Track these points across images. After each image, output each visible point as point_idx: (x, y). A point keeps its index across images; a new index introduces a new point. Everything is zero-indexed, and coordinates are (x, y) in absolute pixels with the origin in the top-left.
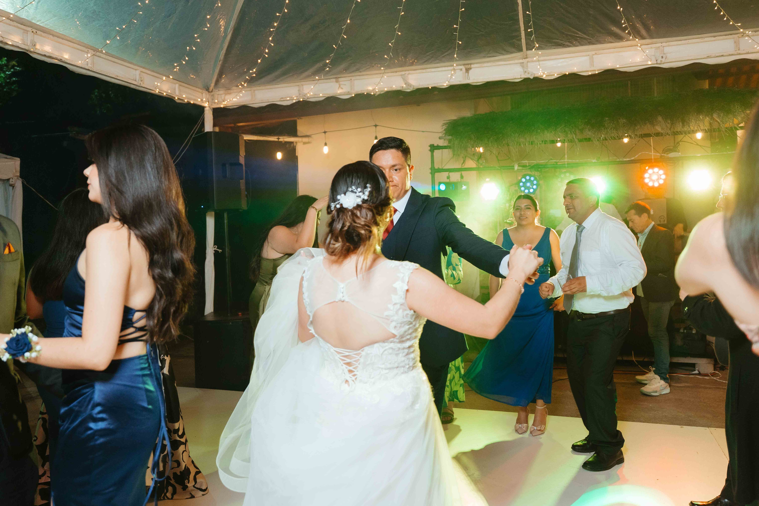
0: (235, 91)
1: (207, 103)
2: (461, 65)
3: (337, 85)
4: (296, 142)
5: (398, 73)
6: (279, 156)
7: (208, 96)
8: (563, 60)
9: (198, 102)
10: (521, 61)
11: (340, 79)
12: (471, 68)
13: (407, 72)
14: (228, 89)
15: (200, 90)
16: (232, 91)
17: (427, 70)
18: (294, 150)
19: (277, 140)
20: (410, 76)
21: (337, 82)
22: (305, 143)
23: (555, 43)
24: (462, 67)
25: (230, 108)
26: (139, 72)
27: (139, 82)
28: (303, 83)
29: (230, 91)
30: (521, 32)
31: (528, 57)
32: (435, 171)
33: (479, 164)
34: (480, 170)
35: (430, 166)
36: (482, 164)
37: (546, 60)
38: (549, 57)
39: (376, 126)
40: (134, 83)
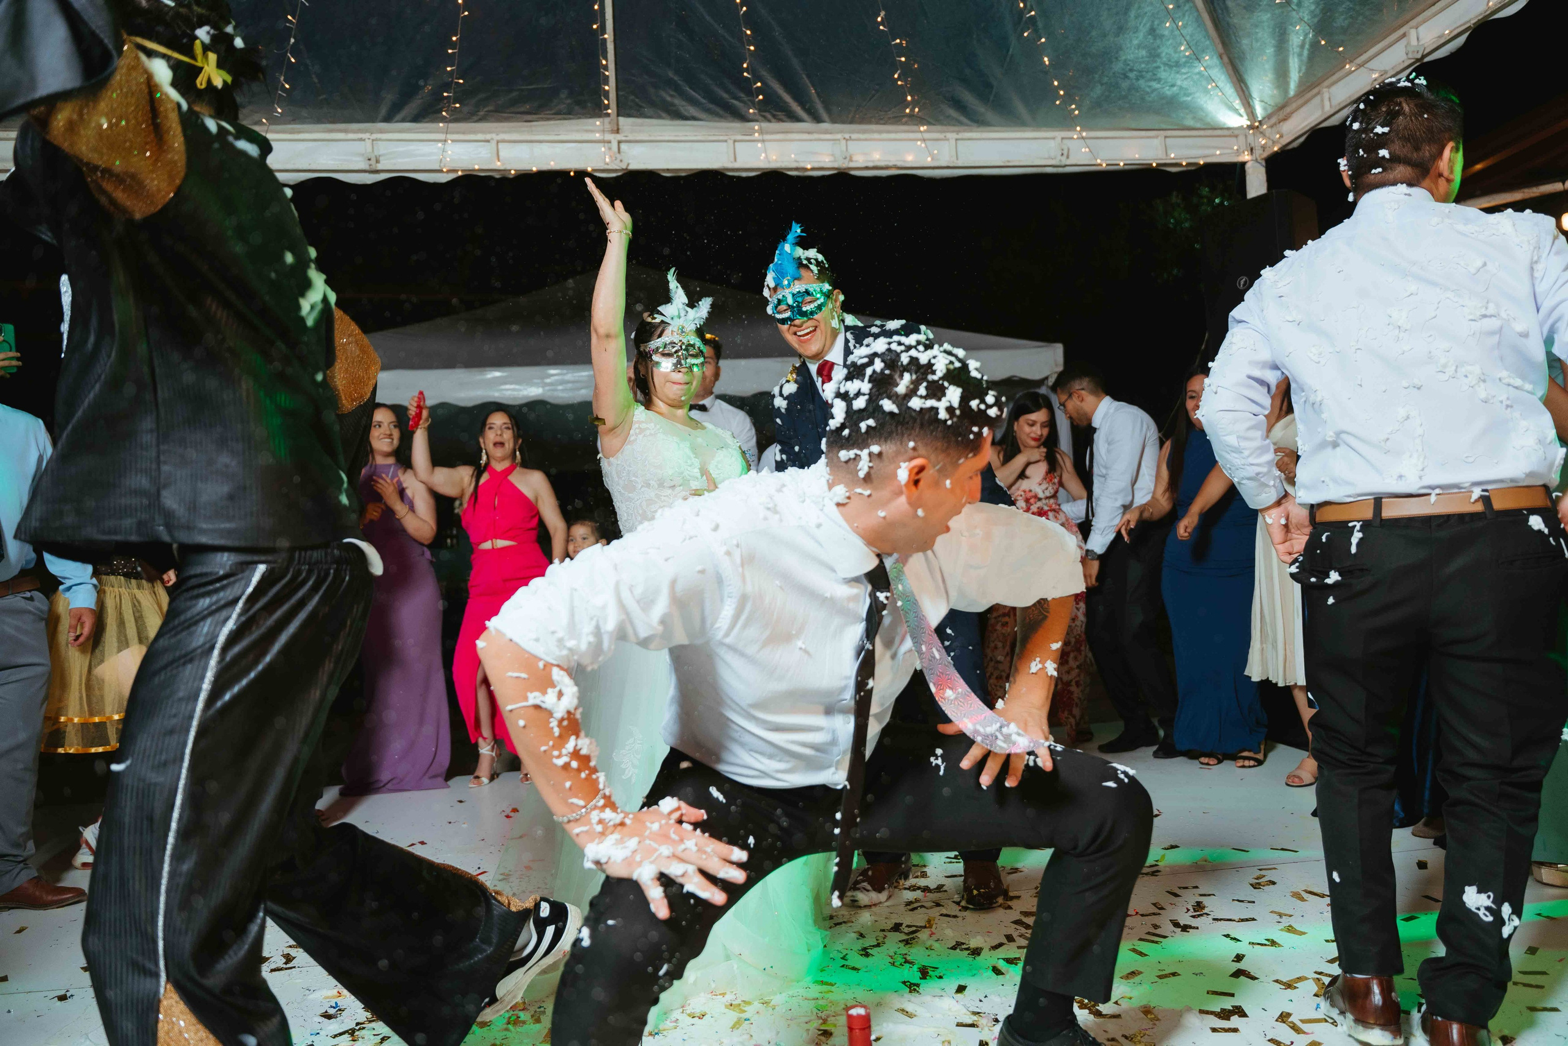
9: (1219, 156)
26: (1059, 140)
27: (1059, 157)
28: (1413, 23)
29: (1288, 110)
40: (1051, 163)
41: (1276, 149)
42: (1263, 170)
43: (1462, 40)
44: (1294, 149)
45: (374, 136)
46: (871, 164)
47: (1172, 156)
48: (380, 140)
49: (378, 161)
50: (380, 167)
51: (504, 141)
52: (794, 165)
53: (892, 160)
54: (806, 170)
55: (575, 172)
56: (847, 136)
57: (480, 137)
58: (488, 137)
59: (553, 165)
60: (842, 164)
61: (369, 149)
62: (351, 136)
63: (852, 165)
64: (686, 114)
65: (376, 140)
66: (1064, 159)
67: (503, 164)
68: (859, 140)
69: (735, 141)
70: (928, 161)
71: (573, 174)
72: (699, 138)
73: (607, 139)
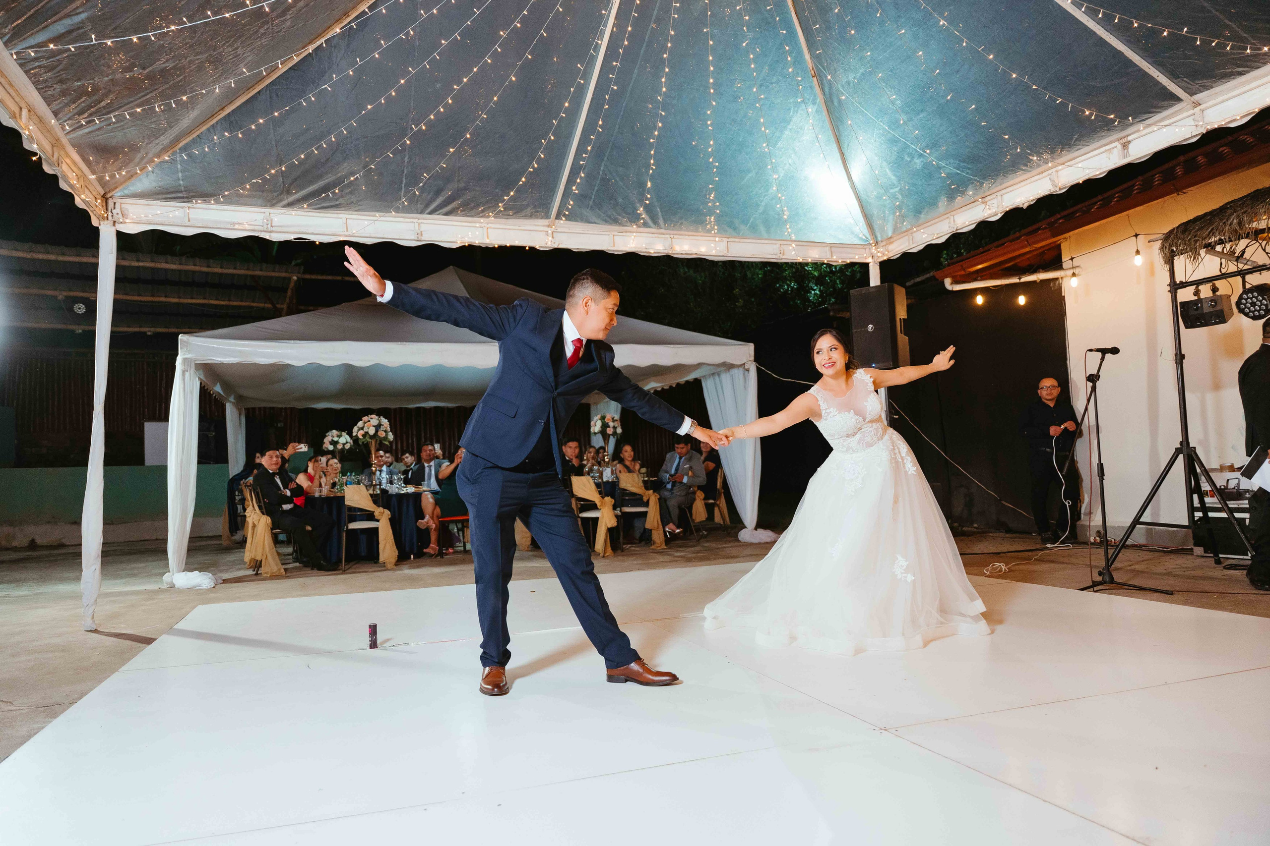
0: (895, 239)
1: (872, 258)
2: (1114, 141)
3: (983, 206)
4: (1062, 278)
5: (1045, 174)
6: (1022, 300)
7: (872, 250)
8: (1254, 91)
9: (857, 259)
10: (1191, 112)
11: (987, 199)
12: (1129, 142)
13: (1054, 170)
15: (860, 246)
17: (1076, 160)
18: (1060, 289)
19: (1017, 282)
20: (1060, 173)
21: (985, 203)
22: (1071, 276)
24: (1116, 144)
25: (895, 258)
26: (778, 246)
27: (779, 255)
28: (952, 213)
29: (892, 240)
30: (1157, 78)
31: (1200, 104)
32: (1175, 287)
33: (1241, 266)
34: (1242, 274)
35: (1168, 281)
36: (1246, 264)
37: (1227, 100)
38: (1230, 95)
39: (1136, 235)
40: (774, 257)
41: (885, 258)
42: (878, 268)
43: (973, 227)
44: (894, 259)
45: (420, 221)
46: (684, 252)
47: (835, 257)
48: (423, 223)
49: (422, 235)
50: (423, 238)
51: (491, 228)
52: (644, 250)
53: (695, 251)
54: (651, 253)
55: (529, 247)
56: (672, 236)
57: (478, 224)
58: (482, 225)
59: (517, 243)
60: (670, 252)
61: (417, 228)
62: (407, 220)
63: (675, 252)
64: (591, 220)
65: (421, 223)
66: (781, 255)
67: (491, 241)
68: (678, 238)
69: (614, 235)
70: (714, 252)
71: (527, 248)
72: (595, 233)
73: (546, 230)
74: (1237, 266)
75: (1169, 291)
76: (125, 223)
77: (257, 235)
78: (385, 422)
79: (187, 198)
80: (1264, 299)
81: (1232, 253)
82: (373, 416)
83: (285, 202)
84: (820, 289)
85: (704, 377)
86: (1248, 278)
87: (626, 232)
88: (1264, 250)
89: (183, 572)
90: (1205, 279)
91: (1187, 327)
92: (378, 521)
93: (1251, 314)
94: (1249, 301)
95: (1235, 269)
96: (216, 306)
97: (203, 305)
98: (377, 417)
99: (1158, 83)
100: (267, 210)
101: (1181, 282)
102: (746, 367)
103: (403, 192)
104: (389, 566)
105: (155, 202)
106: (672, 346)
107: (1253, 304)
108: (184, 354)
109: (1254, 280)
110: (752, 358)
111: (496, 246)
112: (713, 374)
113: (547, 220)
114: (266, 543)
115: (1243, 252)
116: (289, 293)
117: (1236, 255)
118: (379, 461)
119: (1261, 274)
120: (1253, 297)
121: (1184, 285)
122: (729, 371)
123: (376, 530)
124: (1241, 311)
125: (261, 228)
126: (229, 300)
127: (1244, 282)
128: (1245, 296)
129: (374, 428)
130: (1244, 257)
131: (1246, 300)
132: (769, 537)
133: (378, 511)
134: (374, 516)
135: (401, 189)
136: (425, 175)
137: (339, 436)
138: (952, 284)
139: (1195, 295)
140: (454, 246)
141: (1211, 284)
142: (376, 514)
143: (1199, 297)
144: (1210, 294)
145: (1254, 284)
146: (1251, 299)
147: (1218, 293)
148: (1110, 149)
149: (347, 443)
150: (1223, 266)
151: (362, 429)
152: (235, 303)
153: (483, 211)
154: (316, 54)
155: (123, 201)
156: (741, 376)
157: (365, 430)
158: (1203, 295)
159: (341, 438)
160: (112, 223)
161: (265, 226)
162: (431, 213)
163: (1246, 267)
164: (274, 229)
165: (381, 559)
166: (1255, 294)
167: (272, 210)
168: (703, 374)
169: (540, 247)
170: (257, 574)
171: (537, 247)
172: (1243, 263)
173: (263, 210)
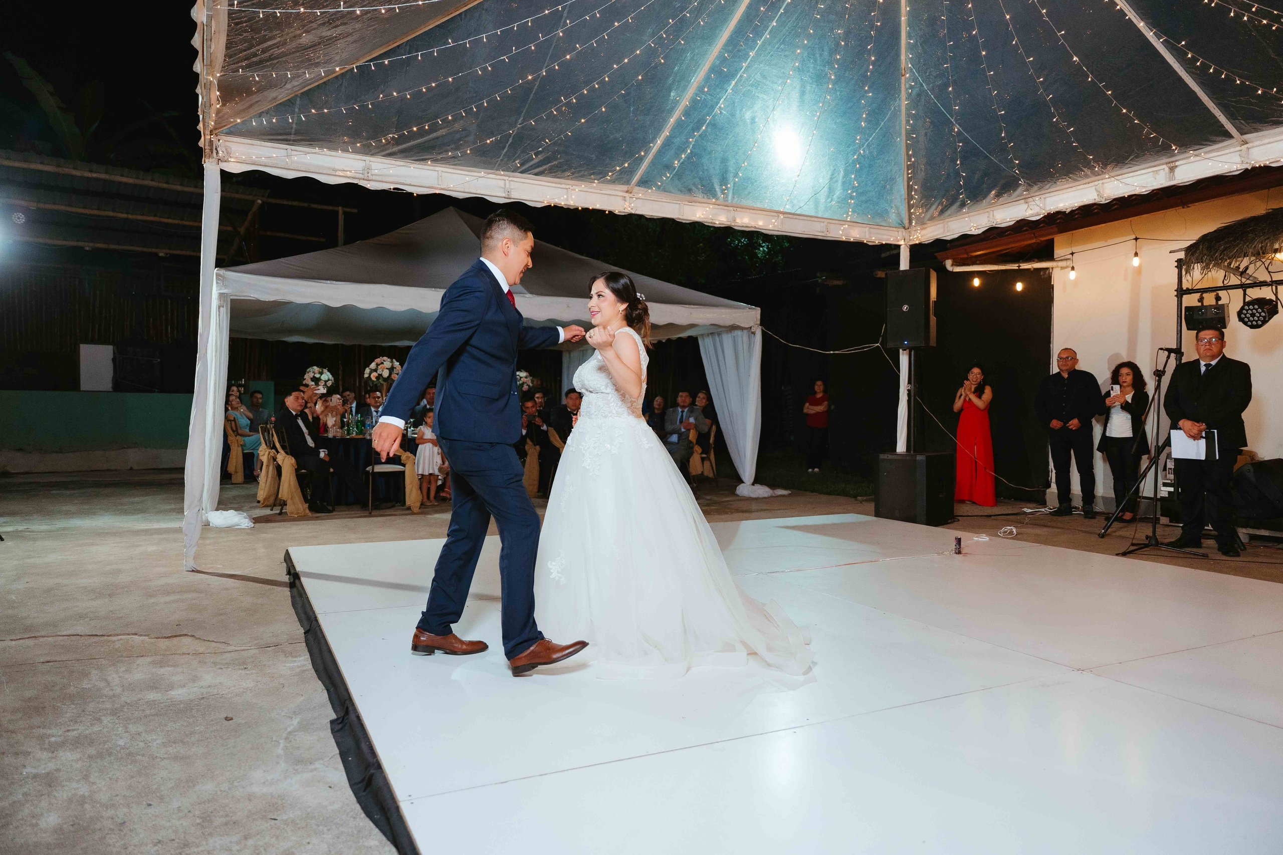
0: (929, 225)
1: (903, 241)
3: (1025, 206)
4: (1052, 268)
5: (1091, 184)
6: (1019, 287)
7: (904, 233)
9: (892, 241)
10: (1239, 148)
11: (1031, 200)
12: (1176, 166)
13: (1100, 182)
14: (922, 223)
15: (894, 229)
16: (926, 226)
17: (1123, 176)
18: (1050, 277)
19: (1017, 268)
20: (1106, 185)
21: (1027, 202)
22: (1062, 268)
23: (1272, 121)
24: (1164, 166)
25: (926, 243)
26: (826, 224)
27: (826, 232)
28: (991, 209)
30: (1218, 118)
31: (1247, 143)
32: (1181, 292)
33: (1244, 280)
34: (1244, 287)
35: (1176, 287)
36: (1248, 279)
37: (1272, 142)
38: (1275, 139)
39: (1136, 239)
40: (823, 234)
41: (917, 242)
42: (908, 250)
45: (511, 179)
46: (745, 225)
47: (872, 238)
49: (511, 193)
50: (513, 196)
51: (573, 190)
52: (711, 221)
53: (753, 224)
54: (715, 224)
55: (609, 211)
56: (735, 209)
57: (563, 186)
58: (568, 187)
59: (598, 207)
60: (732, 224)
61: (507, 185)
62: (498, 177)
63: (736, 224)
65: (513, 181)
66: (828, 233)
67: (574, 203)
68: (740, 211)
69: (684, 205)
70: (771, 227)
71: (607, 212)
72: (668, 201)
73: (625, 195)
74: (1241, 280)
75: (1175, 296)
76: (229, 161)
77: (356, 183)
78: (397, 364)
79: (294, 141)
80: (1263, 311)
81: (1238, 268)
82: (385, 358)
83: (387, 152)
84: (768, 246)
85: (702, 335)
86: (1249, 291)
87: (695, 202)
88: (1267, 269)
89: (217, 509)
90: (1209, 288)
91: (1188, 329)
92: (404, 465)
93: (1250, 323)
94: (1250, 312)
95: (1239, 283)
96: (167, 224)
97: (152, 222)
98: (389, 360)
99: (1218, 121)
100: (368, 158)
101: (1188, 289)
102: (753, 330)
103: (505, 151)
104: (416, 510)
105: (258, 142)
106: (687, 306)
107: (1253, 315)
108: (220, 289)
109: (1255, 293)
110: (759, 322)
111: (580, 208)
112: (712, 333)
113: (627, 186)
114: (292, 483)
115: (1247, 268)
116: (250, 216)
117: (1241, 270)
118: (376, 402)
119: (1260, 289)
120: (1254, 309)
121: (1189, 291)
122: (731, 332)
123: (402, 473)
124: (1241, 319)
125: (361, 176)
126: (182, 220)
127: (1245, 294)
128: (1246, 307)
129: (388, 371)
130: (1247, 272)
131: (1247, 310)
132: (767, 492)
133: (405, 456)
134: (400, 460)
135: (504, 148)
136: (547, 140)
137: (321, 373)
138: (952, 265)
139: (1199, 302)
140: (539, 205)
141: (1215, 293)
142: (403, 458)
143: (1202, 304)
144: (1213, 302)
145: (1254, 297)
146: (1252, 310)
147: (1220, 303)
148: (1157, 171)
149: (329, 380)
150: (1226, 278)
151: (376, 370)
152: (187, 223)
153: (573, 174)
154: (465, 15)
155: (228, 138)
156: (745, 338)
157: (379, 372)
158: (1206, 303)
159: (323, 375)
160: (217, 160)
161: (366, 174)
162: (521, 172)
163: (1248, 282)
164: (374, 178)
165: (408, 502)
166: (1256, 307)
167: (372, 159)
168: (702, 333)
169: (619, 212)
170: (280, 514)
171: (617, 212)
172: (1245, 278)
173: (364, 158)
